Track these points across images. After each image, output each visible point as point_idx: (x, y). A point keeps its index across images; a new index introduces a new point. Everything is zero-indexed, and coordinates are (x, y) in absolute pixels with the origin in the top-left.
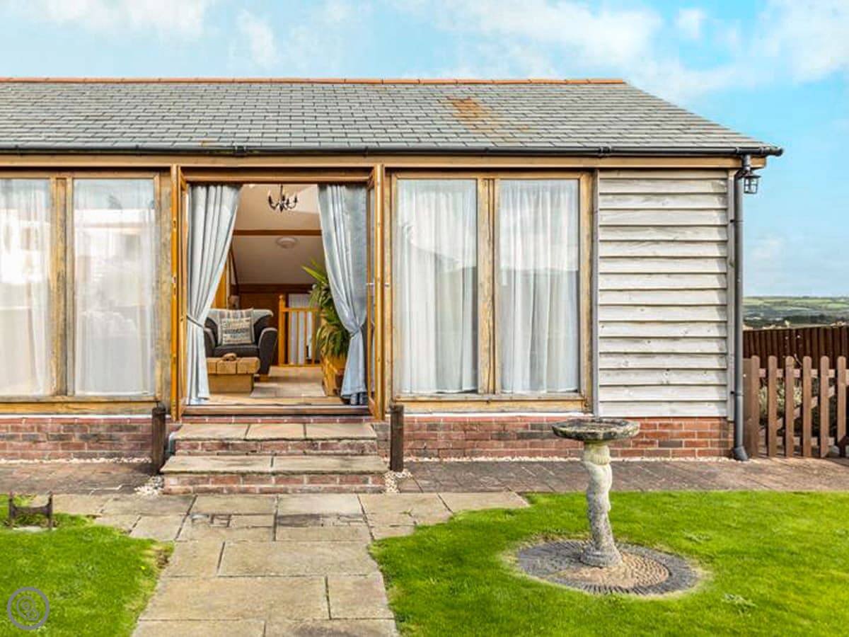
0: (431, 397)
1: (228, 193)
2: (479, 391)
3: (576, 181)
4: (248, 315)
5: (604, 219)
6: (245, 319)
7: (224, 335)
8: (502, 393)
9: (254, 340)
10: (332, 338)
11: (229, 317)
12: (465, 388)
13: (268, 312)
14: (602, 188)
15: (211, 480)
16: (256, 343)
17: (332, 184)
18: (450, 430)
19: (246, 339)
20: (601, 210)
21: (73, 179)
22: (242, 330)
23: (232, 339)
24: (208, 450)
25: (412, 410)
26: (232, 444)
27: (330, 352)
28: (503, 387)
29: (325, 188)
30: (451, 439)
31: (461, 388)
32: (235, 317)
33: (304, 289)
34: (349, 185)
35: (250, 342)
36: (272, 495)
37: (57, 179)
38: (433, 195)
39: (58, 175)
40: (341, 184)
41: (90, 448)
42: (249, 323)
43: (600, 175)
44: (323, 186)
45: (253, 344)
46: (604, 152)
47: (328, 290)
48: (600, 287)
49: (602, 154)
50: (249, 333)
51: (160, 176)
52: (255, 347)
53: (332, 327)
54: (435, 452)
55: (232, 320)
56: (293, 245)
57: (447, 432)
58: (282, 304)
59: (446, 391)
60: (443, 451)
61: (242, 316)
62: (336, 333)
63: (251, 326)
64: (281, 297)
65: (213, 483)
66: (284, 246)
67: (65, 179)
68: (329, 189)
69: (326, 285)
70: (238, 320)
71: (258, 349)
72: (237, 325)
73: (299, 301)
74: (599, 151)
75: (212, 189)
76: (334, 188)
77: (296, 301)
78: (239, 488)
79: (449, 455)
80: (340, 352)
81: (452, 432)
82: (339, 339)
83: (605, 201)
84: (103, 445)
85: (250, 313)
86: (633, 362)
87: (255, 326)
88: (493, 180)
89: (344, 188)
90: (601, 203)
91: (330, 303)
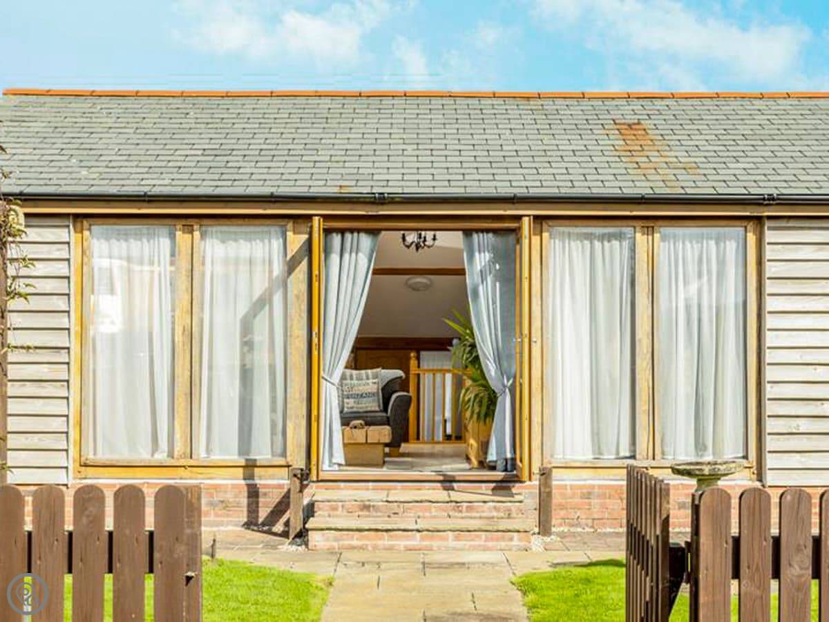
0: (586, 462)
1: (366, 241)
2: (638, 456)
3: (743, 229)
4: (375, 377)
5: (773, 269)
6: (371, 381)
7: (346, 400)
8: (663, 459)
9: (382, 408)
10: (477, 400)
11: (351, 378)
12: (622, 454)
13: (399, 373)
14: (770, 236)
15: (355, 537)
16: (385, 410)
17: (478, 231)
18: (605, 498)
19: (373, 405)
20: (769, 260)
21: (201, 225)
22: (368, 395)
23: (355, 405)
24: (349, 512)
25: (565, 477)
26: (373, 506)
27: (475, 416)
28: (663, 453)
29: (471, 235)
30: (607, 508)
31: (618, 453)
32: (359, 379)
33: (441, 345)
34: (495, 231)
35: (377, 409)
36: (418, 552)
37: (183, 225)
38: (587, 243)
39: (184, 222)
40: (487, 231)
41: (217, 515)
42: (376, 386)
43: (767, 224)
44: (468, 233)
45: (381, 411)
46: (769, 200)
47: (473, 346)
48: (768, 344)
49: (766, 202)
50: (376, 398)
51: (294, 223)
52: (384, 414)
53: (477, 389)
54: (590, 522)
55: (355, 382)
56: (427, 287)
57: (602, 501)
58: (413, 363)
59: (602, 457)
60: (598, 521)
61: (368, 379)
62: (481, 395)
63: (378, 389)
64: (412, 355)
65: (357, 539)
66: (415, 288)
67: (192, 226)
68: (475, 236)
69: (471, 340)
70: (364, 382)
71: (388, 418)
72: (361, 388)
73: (434, 360)
74: (764, 199)
75: (348, 236)
76: (481, 235)
77: (430, 360)
78: (384, 545)
79: (604, 525)
80: (486, 415)
81: (608, 501)
82: (485, 401)
83: (773, 251)
84: (231, 513)
85: (377, 373)
86: (804, 425)
87: (383, 389)
88: (653, 227)
89: (490, 235)
90: (769, 253)
91: (476, 360)
